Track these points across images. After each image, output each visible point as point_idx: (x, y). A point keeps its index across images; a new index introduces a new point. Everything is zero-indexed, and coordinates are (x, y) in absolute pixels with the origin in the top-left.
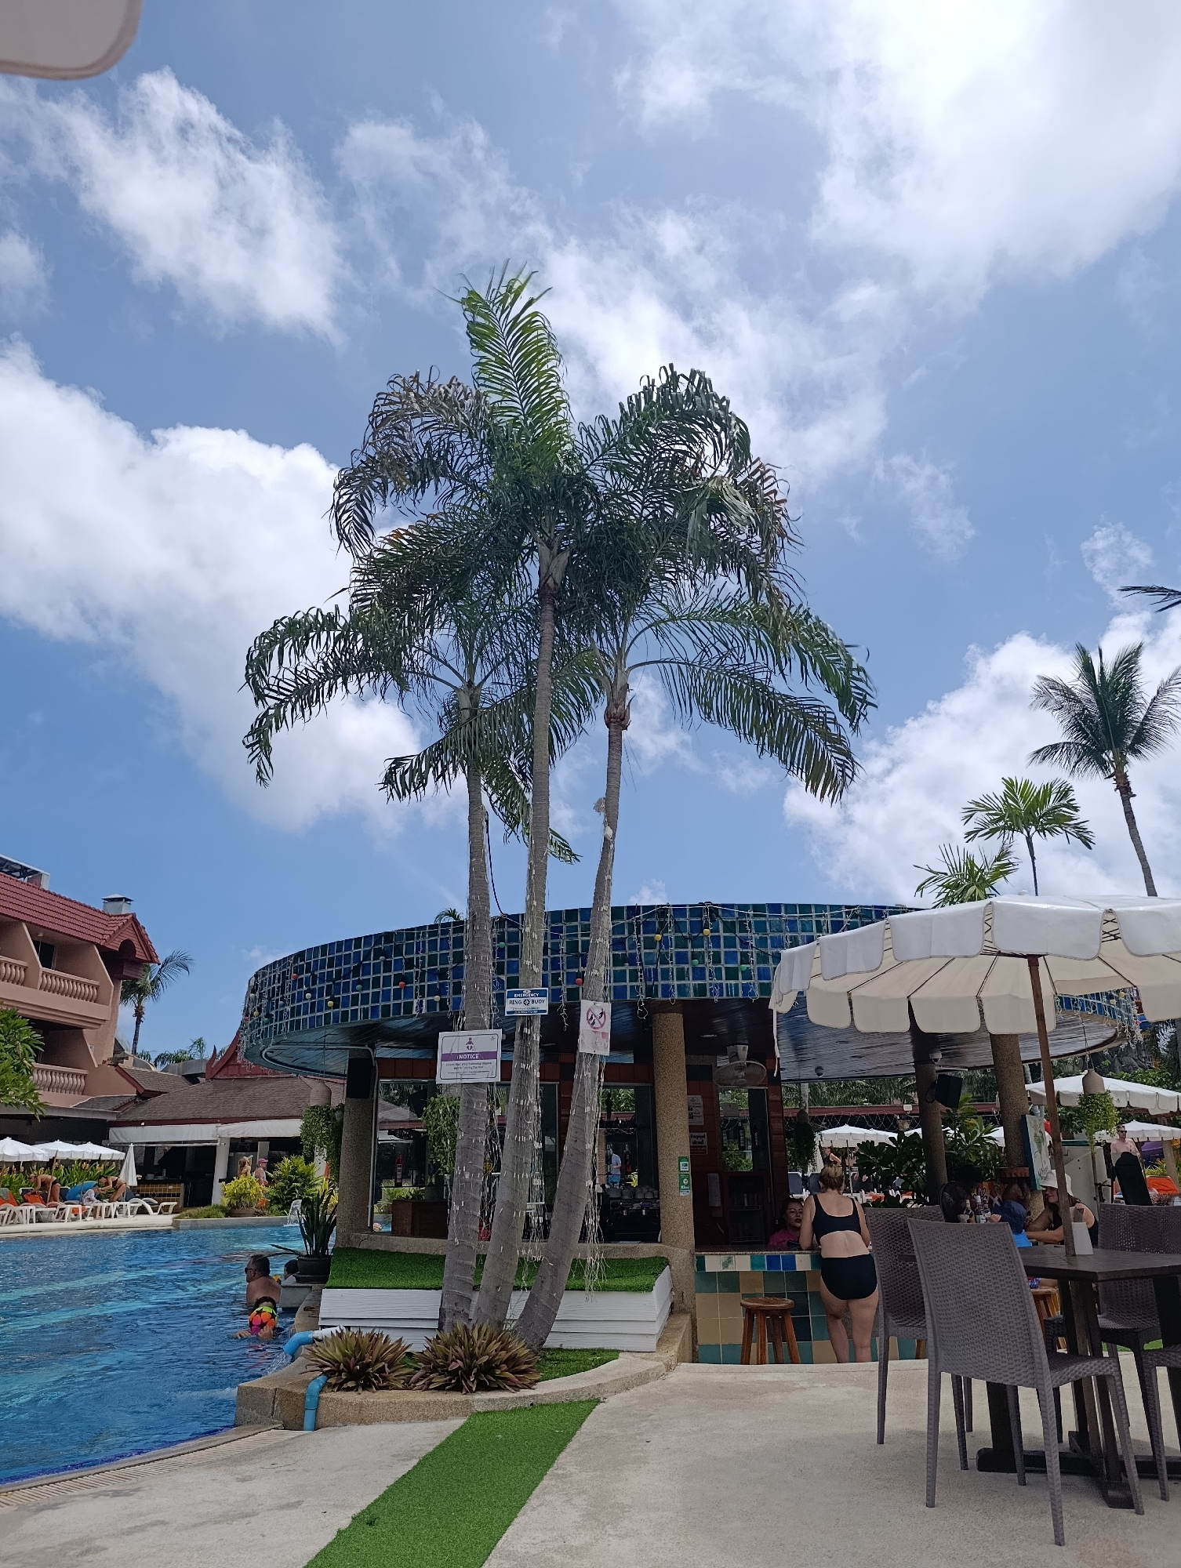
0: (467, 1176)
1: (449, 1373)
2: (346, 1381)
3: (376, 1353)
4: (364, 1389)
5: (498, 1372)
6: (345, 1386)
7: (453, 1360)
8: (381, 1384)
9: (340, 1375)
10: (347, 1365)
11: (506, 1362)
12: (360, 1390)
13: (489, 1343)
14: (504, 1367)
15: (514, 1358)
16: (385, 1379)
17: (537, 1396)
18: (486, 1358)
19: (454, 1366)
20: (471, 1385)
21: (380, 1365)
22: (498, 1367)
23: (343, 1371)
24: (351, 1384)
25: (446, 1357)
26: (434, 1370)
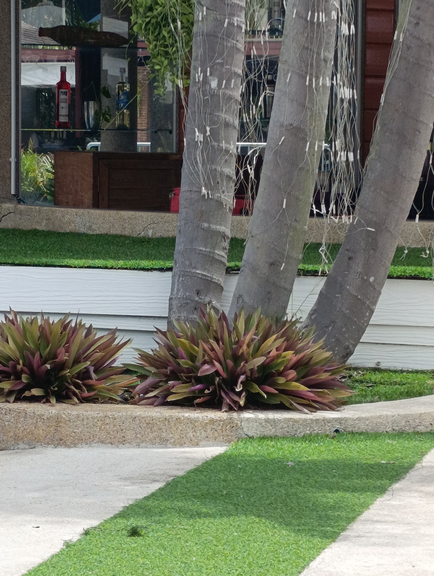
0: (214, 84)
1: (199, 380)
2: (28, 387)
3: (74, 349)
4: (58, 401)
5: (281, 380)
6: (27, 394)
7: (205, 362)
8: (86, 394)
9: (18, 378)
10: (28, 364)
11: (294, 367)
12: (53, 400)
13: (265, 338)
14: (293, 374)
15: (307, 363)
16: (90, 388)
17: (346, 420)
18: (259, 361)
19: (206, 370)
20: (236, 398)
21: (82, 366)
22: (281, 374)
23: (22, 371)
24: (36, 392)
25: (193, 358)
26: (174, 375)
